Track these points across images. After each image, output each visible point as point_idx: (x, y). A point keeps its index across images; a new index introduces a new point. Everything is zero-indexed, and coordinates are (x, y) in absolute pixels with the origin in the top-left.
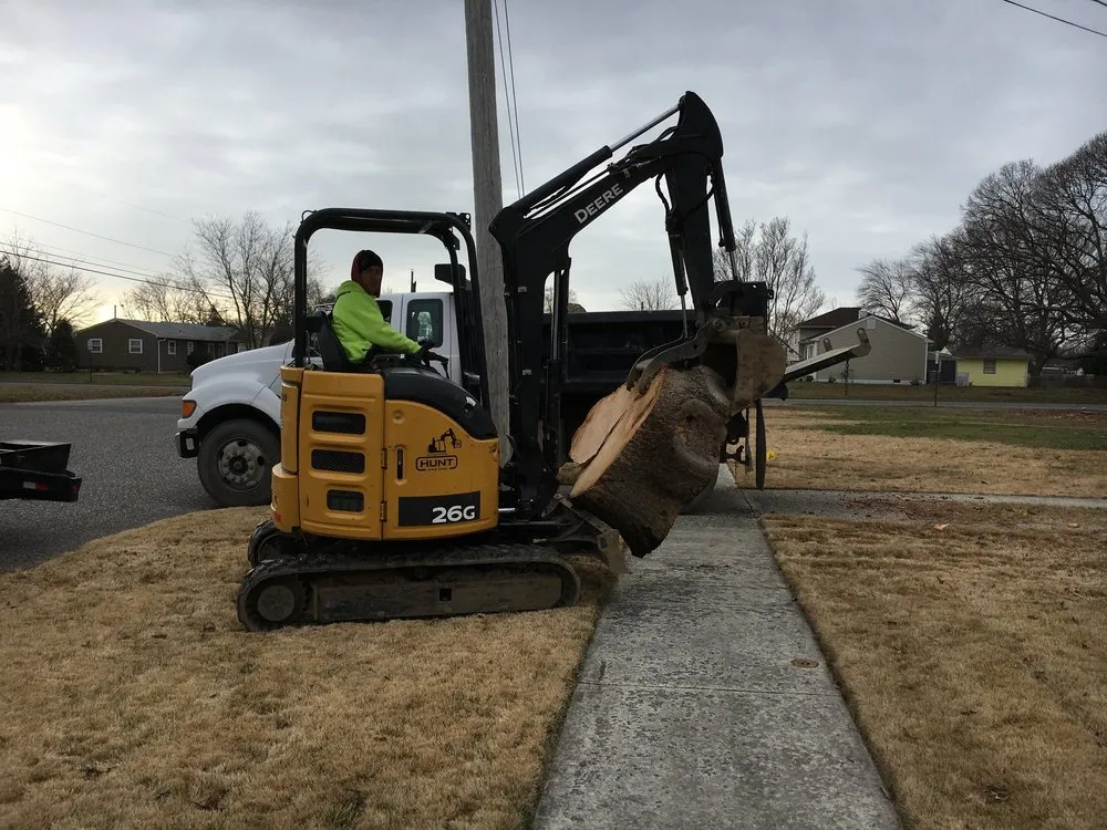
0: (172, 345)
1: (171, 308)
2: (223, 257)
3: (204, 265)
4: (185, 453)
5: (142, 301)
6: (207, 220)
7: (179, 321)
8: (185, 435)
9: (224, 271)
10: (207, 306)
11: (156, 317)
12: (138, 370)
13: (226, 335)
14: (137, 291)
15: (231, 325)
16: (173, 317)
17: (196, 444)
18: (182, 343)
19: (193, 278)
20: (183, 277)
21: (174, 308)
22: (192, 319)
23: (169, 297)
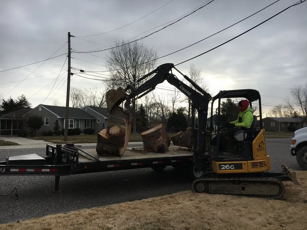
0: (283, 124)
1: (283, 113)
2: (299, 98)
3: (293, 100)
4: (293, 154)
5: (274, 112)
6: (294, 88)
7: (285, 117)
8: (293, 149)
9: (299, 102)
10: (293, 112)
11: (278, 116)
12: (273, 131)
13: (300, 120)
14: (273, 109)
15: (301, 117)
16: (283, 116)
17: (296, 152)
18: (286, 123)
19: (290, 105)
20: (286, 104)
21: (284, 113)
22: (289, 116)
23: (282, 110)
